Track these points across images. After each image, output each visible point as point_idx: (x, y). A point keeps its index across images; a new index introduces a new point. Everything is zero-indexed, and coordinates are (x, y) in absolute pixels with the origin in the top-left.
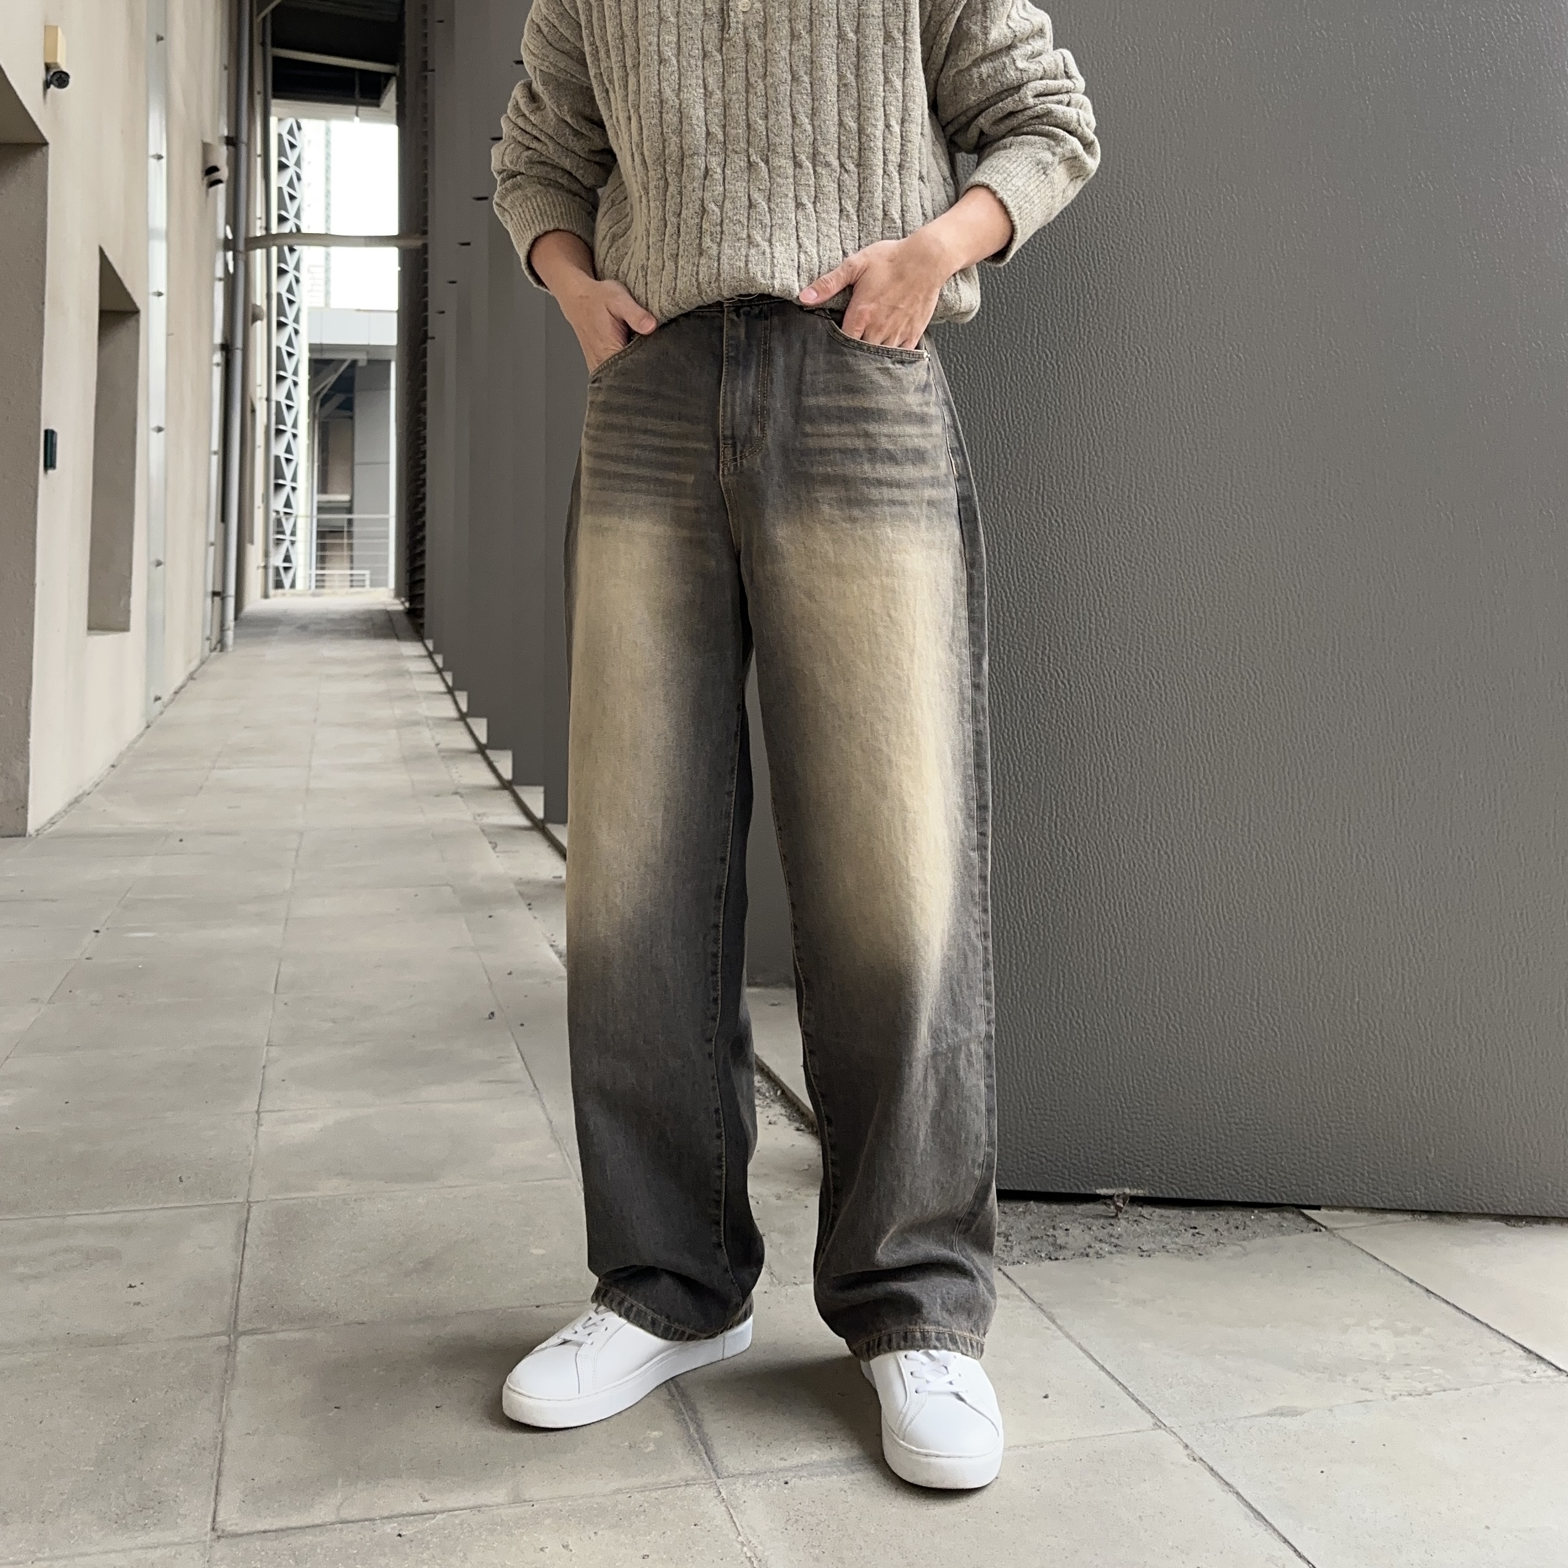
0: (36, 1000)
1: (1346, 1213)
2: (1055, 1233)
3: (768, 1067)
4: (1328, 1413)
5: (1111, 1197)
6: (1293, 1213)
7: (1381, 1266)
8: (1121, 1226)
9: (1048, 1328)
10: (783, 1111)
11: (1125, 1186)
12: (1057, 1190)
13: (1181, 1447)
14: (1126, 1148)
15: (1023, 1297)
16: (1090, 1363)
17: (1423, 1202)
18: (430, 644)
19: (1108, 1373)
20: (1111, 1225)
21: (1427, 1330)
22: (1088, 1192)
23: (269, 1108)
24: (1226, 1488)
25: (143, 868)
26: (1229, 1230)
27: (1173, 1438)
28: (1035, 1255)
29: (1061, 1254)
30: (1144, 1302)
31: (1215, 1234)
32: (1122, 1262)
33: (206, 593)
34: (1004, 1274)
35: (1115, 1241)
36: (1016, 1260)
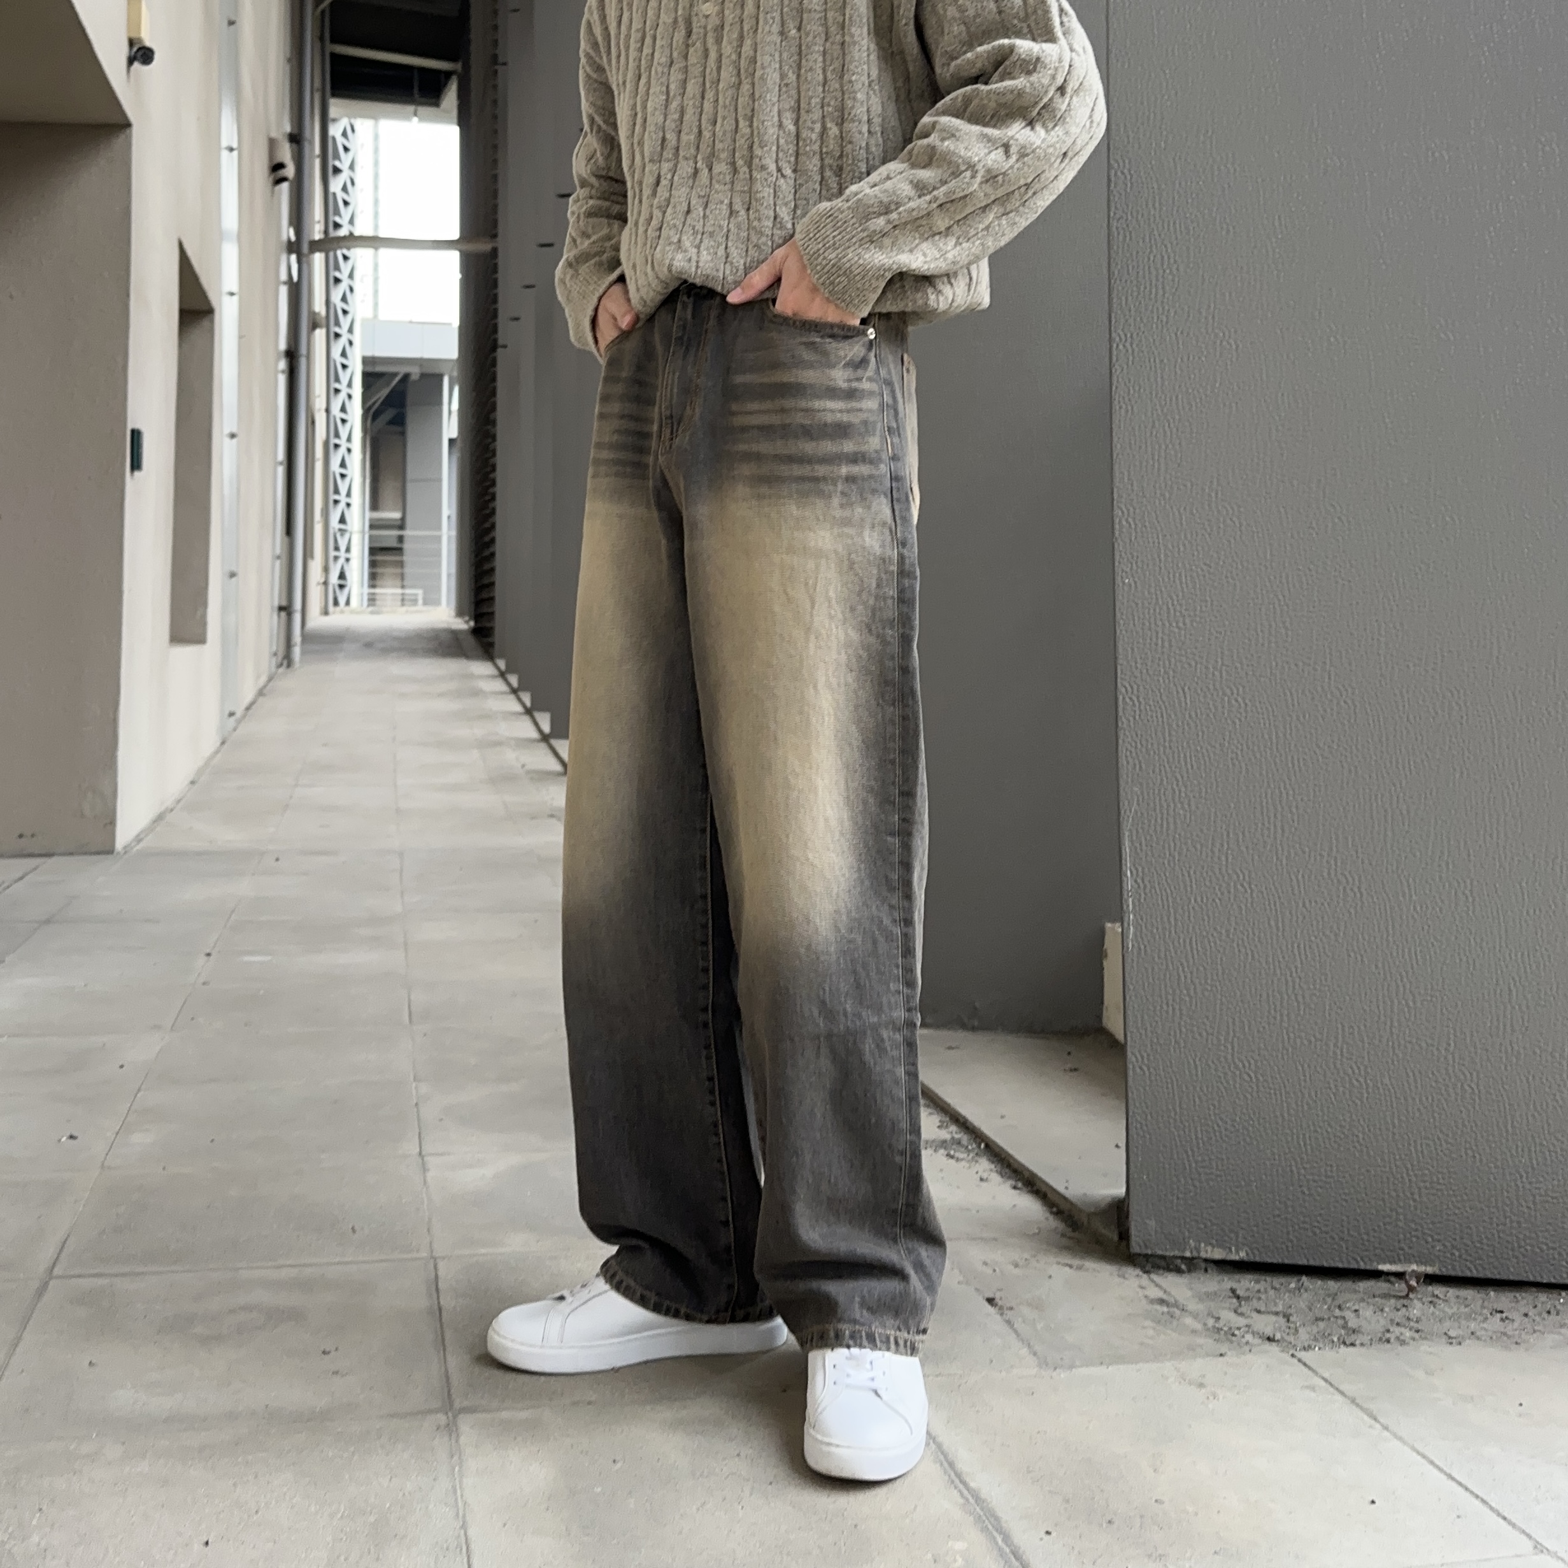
0: (157, 1027)
2: (1342, 1314)
3: (964, 1117)
5: (1400, 1275)
8: (1417, 1308)
9: (1371, 1427)
10: (993, 1166)
11: (1411, 1263)
12: (1333, 1264)
14: (1413, 1221)
15: (1331, 1389)
16: (1435, 1472)
18: (502, 664)
19: (1460, 1484)
20: (1404, 1306)
22: (1368, 1267)
23: (432, 1151)
26: (1540, 1314)
28: (1323, 1338)
29: (1354, 1338)
30: (1472, 1398)
31: (1526, 1320)
32: (1430, 1350)
33: (272, 607)
34: (1300, 1360)
35: (1416, 1325)
36: (1306, 1344)
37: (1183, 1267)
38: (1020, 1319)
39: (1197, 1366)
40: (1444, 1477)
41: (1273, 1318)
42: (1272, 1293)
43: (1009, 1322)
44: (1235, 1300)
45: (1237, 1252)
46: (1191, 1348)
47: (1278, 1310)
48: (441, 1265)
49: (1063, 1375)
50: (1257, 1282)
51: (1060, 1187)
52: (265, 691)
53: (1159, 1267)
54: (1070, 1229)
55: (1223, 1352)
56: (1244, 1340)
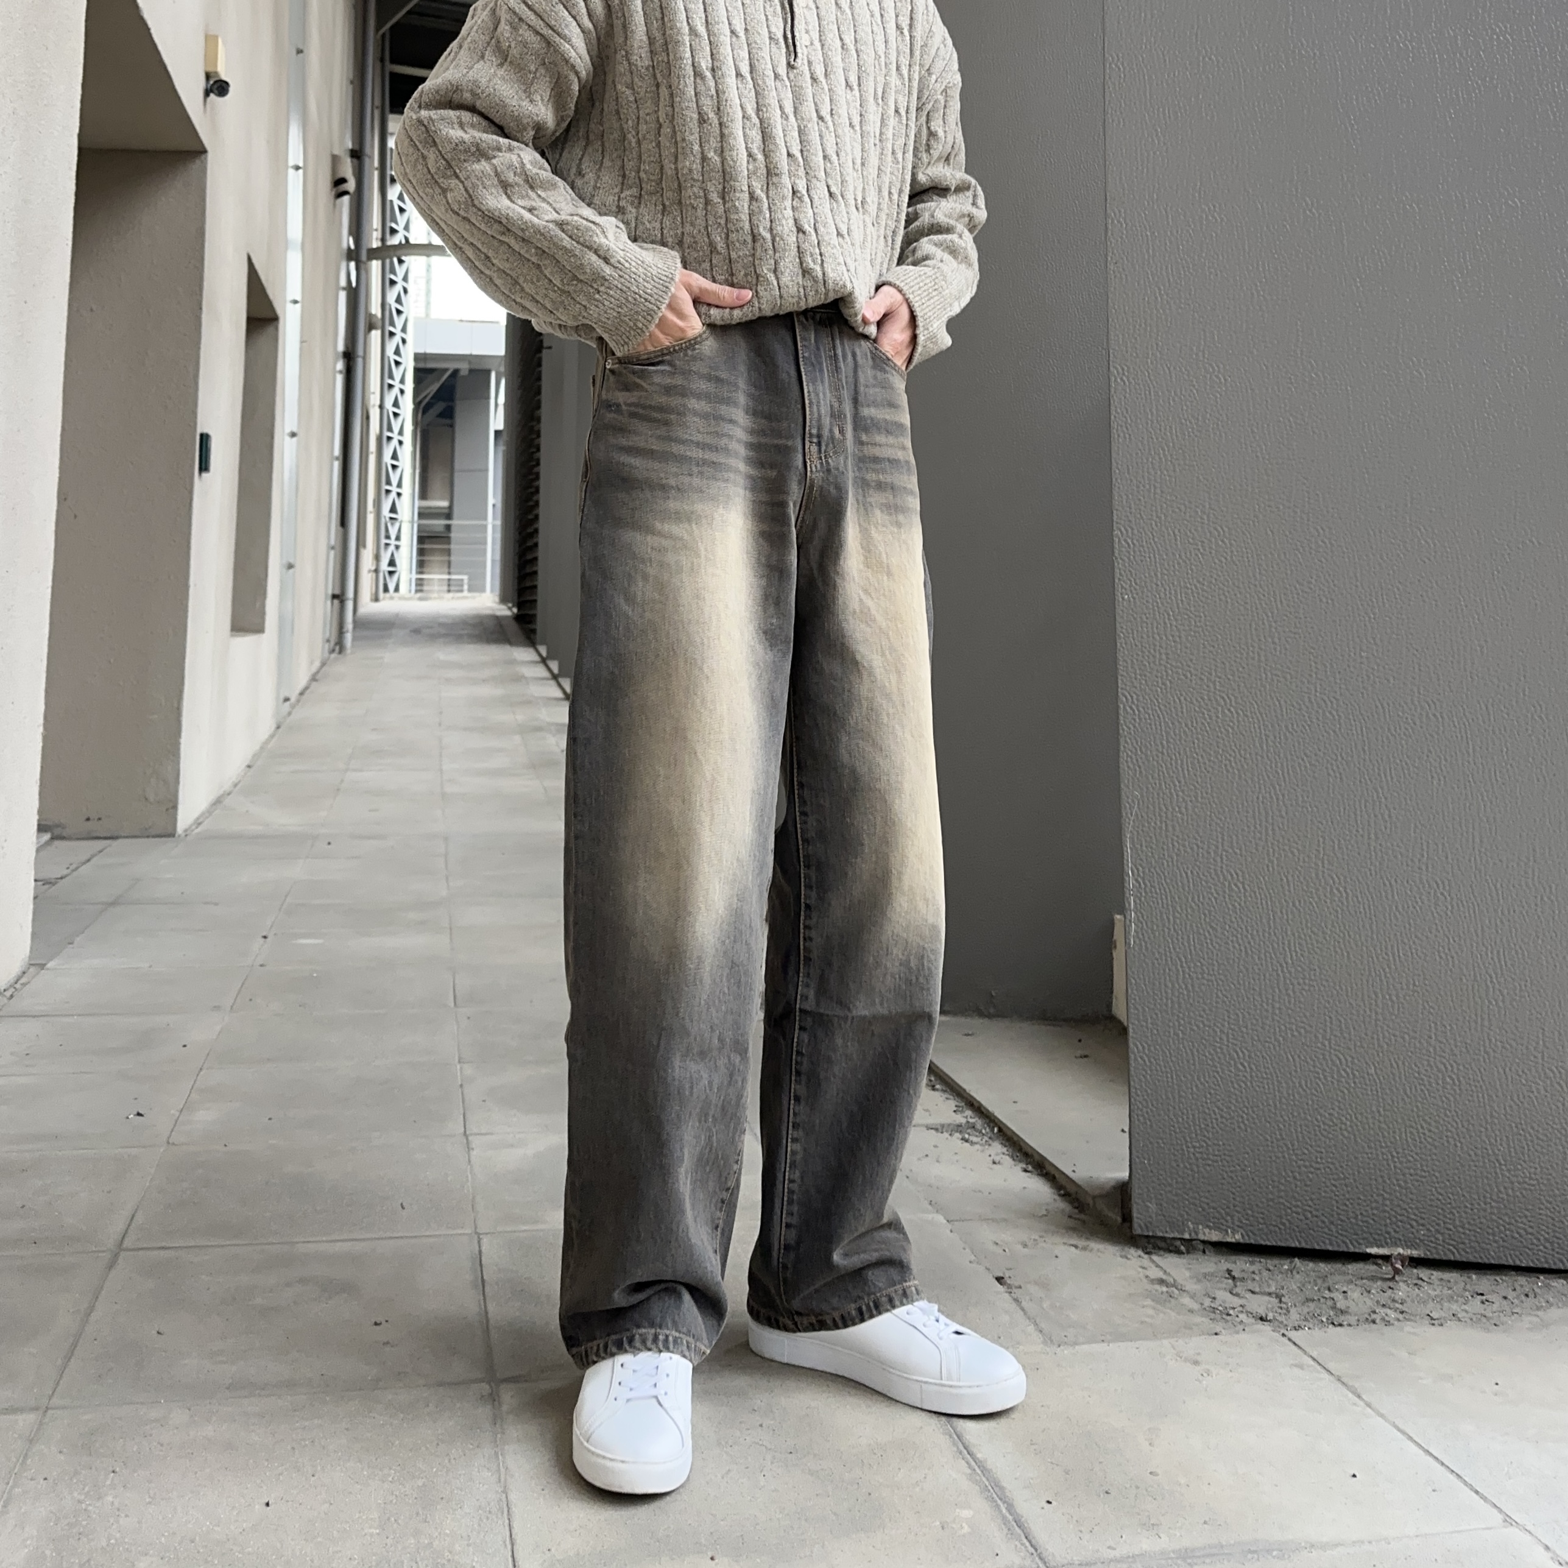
0: (217, 1008)
2: (1332, 1295)
3: (979, 1102)
5: (1386, 1258)
8: (1402, 1290)
9: (1355, 1404)
10: (1005, 1150)
11: (1396, 1245)
12: (1323, 1247)
13: (1542, 1549)
14: (1399, 1206)
15: (1319, 1367)
16: (1414, 1447)
18: (543, 650)
19: (1436, 1458)
20: (1390, 1288)
22: (1357, 1250)
23: (475, 1131)
25: (297, 871)
26: (1518, 1297)
27: (1528, 1537)
28: (1313, 1318)
29: (1342, 1319)
30: (1451, 1377)
31: (1505, 1302)
32: (1412, 1330)
33: (327, 595)
34: (1290, 1340)
35: (1400, 1306)
36: (1296, 1324)
37: (1182, 1248)
38: (1028, 1298)
39: (1195, 1344)
40: (1421, 1452)
41: (1267, 1298)
42: (1265, 1273)
43: (1016, 1300)
44: (1230, 1281)
45: (1233, 1235)
46: (1188, 1327)
47: (1271, 1291)
48: (485, 1241)
49: (1067, 1351)
50: (1252, 1263)
51: (1068, 1171)
52: (318, 676)
53: (1160, 1249)
54: (1076, 1211)
55: (1218, 1331)
56: (1238, 1320)
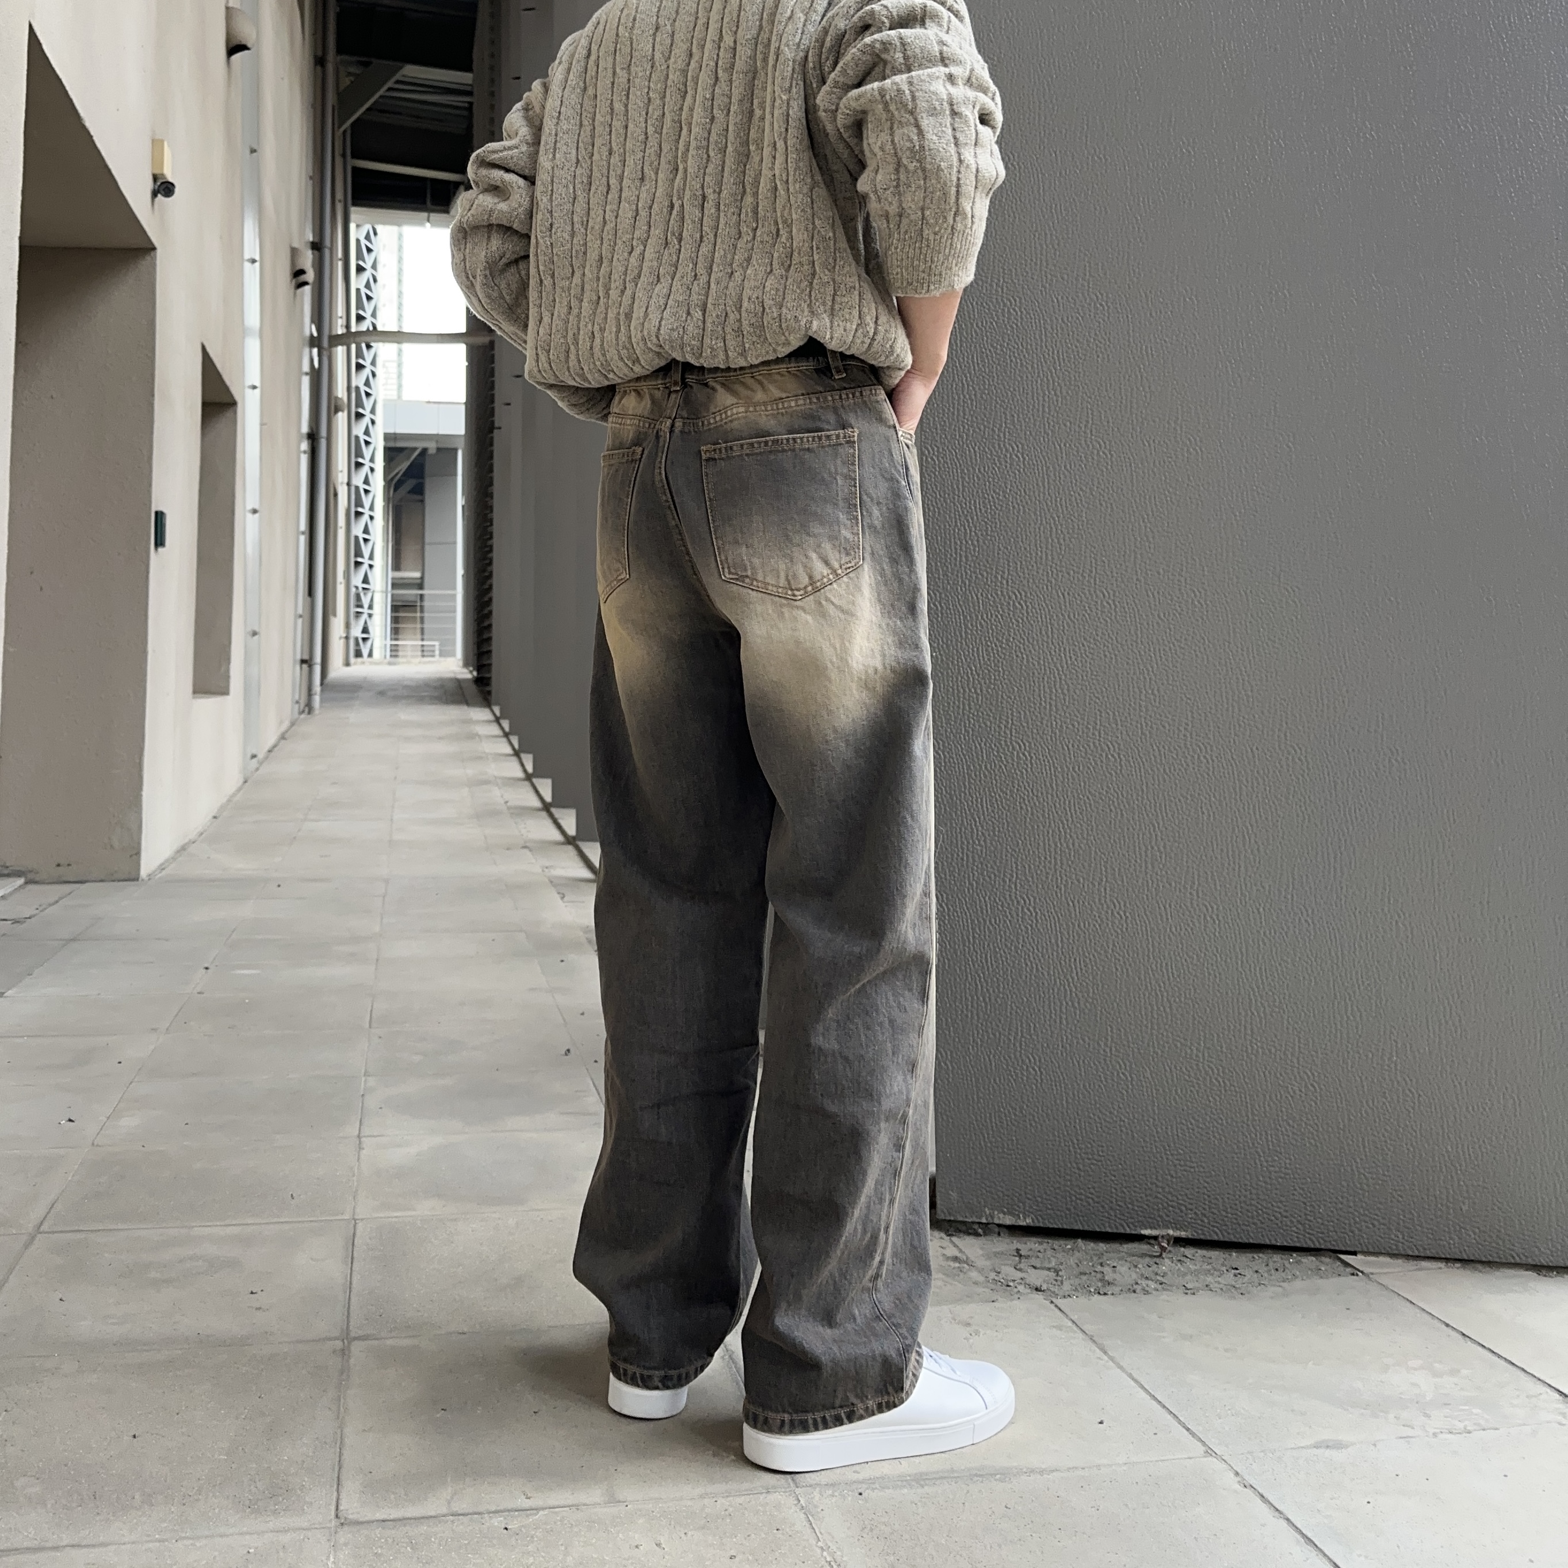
0: (154, 1030)
1: (1382, 1259)
2: (1102, 1269)
4: (1373, 1447)
5: (1156, 1238)
6: (1330, 1257)
7: (1418, 1311)
8: (1166, 1265)
9: (1099, 1358)
11: (1168, 1228)
12: (1104, 1229)
13: (1232, 1475)
14: (1170, 1193)
15: (1075, 1328)
16: (1142, 1393)
17: (1457, 1250)
18: (497, 710)
19: (1160, 1402)
20: (1156, 1263)
21: (1464, 1372)
22: (1133, 1232)
23: (369, 1133)
24: (1277, 1514)
25: (246, 911)
26: (1268, 1271)
27: (1225, 1466)
28: (1086, 1290)
29: (1109, 1290)
30: (1191, 1337)
31: (1255, 1275)
32: (1166, 1298)
33: (295, 661)
34: (1056, 1306)
35: (1161, 1279)
36: (1067, 1294)
37: (980, 1231)
39: (969, 1310)
40: (1147, 1397)
41: (1046, 1272)
42: (1049, 1253)
44: (1017, 1258)
45: (1025, 1218)
46: (969, 1296)
47: (1050, 1266)
48: (360, 1226)
50: (1041, 1243)
52: (286, 736)
53: (960, 1231)
55: (994, 1298)
56: (1016, 1290)
